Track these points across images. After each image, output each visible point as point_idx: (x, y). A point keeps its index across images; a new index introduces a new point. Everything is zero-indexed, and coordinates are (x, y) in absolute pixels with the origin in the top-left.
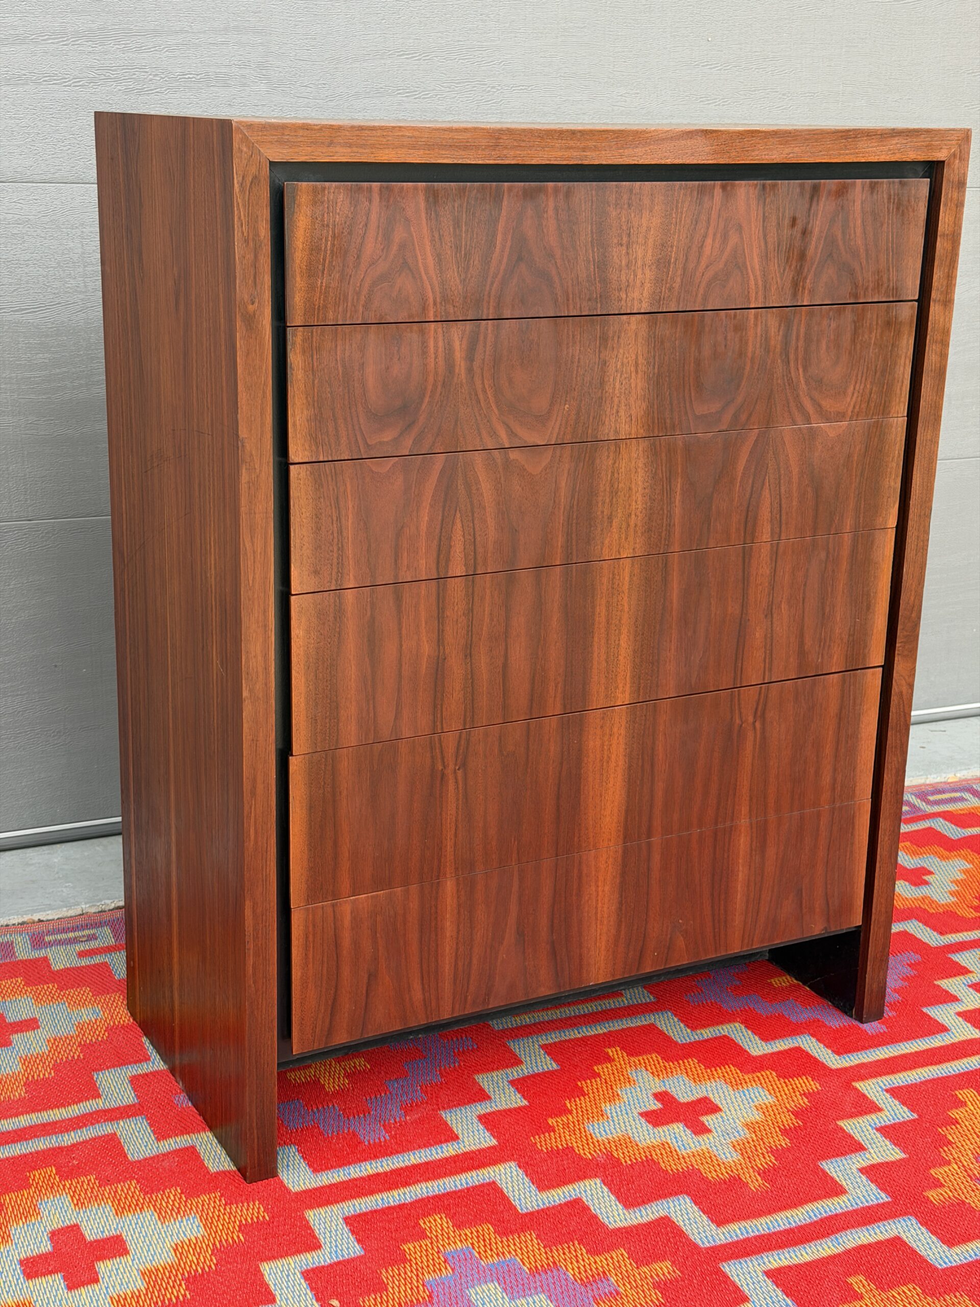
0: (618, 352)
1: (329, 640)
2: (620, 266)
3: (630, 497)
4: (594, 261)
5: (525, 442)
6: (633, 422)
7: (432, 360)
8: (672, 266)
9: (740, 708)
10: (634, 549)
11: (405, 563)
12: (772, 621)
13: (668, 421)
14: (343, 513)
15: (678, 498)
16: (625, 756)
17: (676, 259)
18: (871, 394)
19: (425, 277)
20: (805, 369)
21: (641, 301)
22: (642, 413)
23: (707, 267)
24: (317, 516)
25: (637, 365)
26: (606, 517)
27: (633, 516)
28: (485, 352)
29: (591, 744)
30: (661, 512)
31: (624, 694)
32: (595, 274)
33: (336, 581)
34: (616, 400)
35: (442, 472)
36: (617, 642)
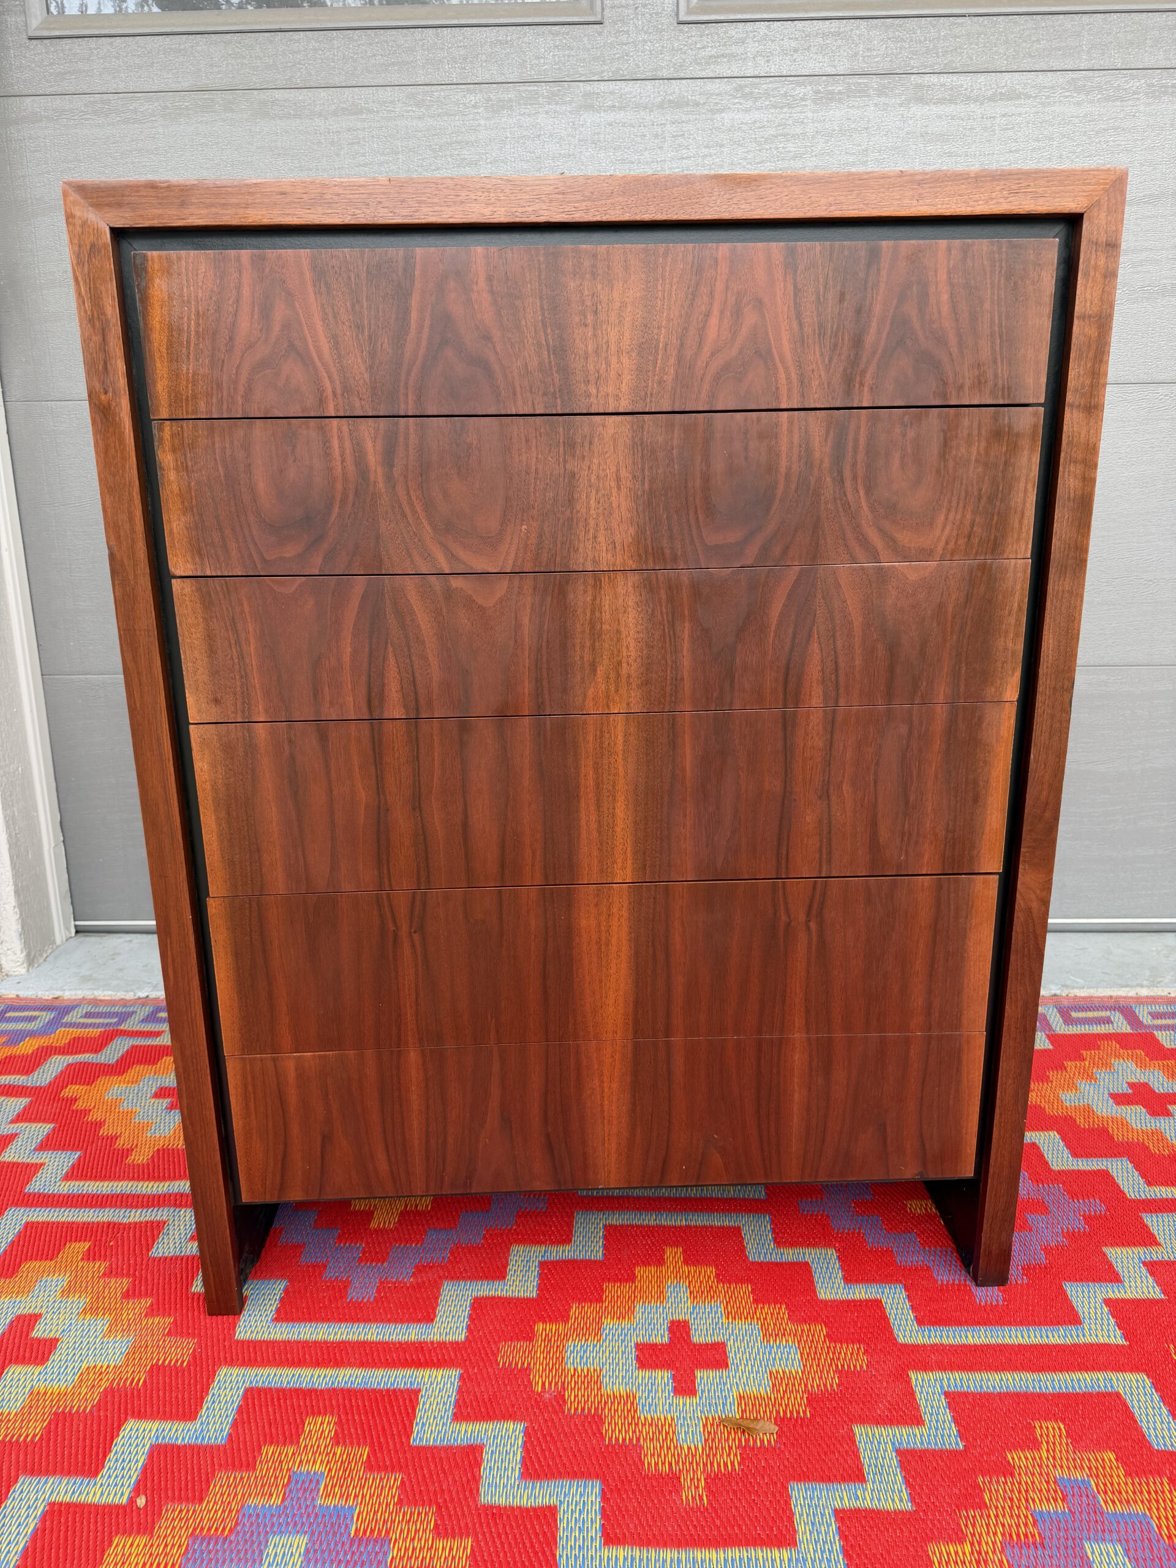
0: (591, 462)
1: (241, 777)
2: (586, 353)
3: (618, 641)
4: (548, 345)
5: (471, 568)
6: (617, 550)
7: (339, 463)
8: (660, 353)
9: (786, 903)
10: (628, 704)
11: (328, 698)
12: (829, 804)
13: (667, 551)
14: (243, 636)
15: (686, 645)
16: (630, 941)
17: (666, 345)
18: (972, 527)
19: (318, 364)
20: (869, 490)
21: (617, 398)
22: (630, 540)
23: (713, 355)
24: (210, 637)
25: (618, 479)
26: (587, 665)
27: (624, 665)
28: (407, 456)
29: (583, 923)
30: (663, 662)
31: (624, 870)
32: (550, 362)
33: (243, 712)
34: (592, 522)
35: (365, 597)
36: (611, 811)
